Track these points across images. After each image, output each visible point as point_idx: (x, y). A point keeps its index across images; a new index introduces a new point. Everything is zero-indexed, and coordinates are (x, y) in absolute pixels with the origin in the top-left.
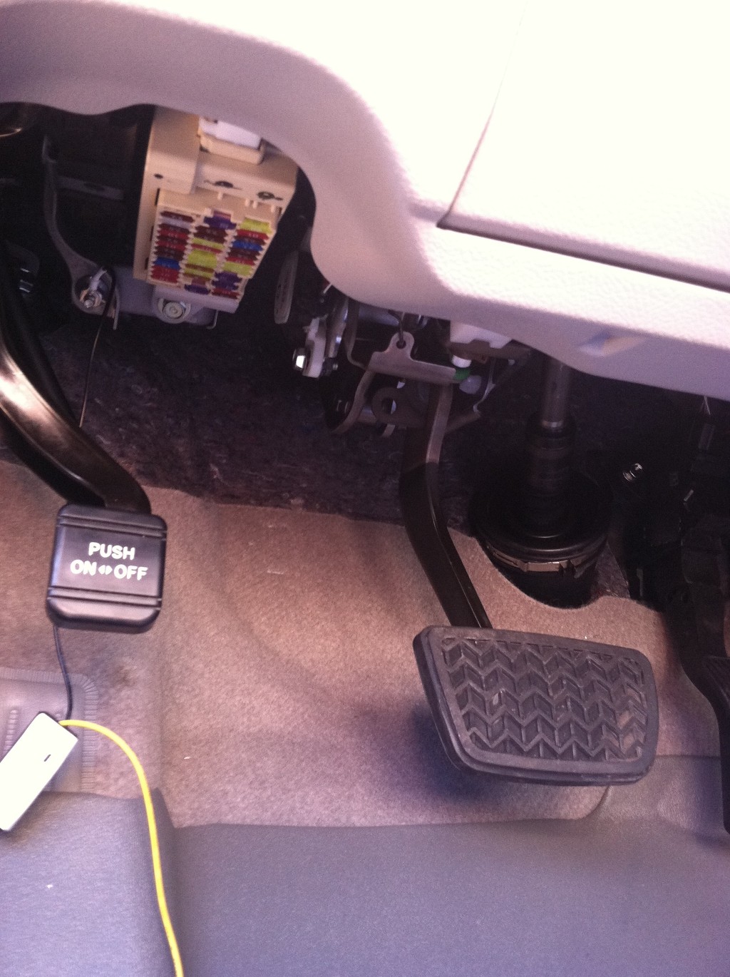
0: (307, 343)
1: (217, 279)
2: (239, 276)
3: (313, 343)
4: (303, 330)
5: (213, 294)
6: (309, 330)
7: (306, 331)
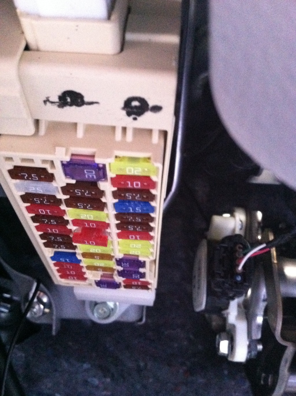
0: (228, 328)
1: (120, 268)
2: (141, 259)
3: (234, 326)
4: (222, 315)
5: (126, 287)
6: (228, 314)
7: (226, 315)
